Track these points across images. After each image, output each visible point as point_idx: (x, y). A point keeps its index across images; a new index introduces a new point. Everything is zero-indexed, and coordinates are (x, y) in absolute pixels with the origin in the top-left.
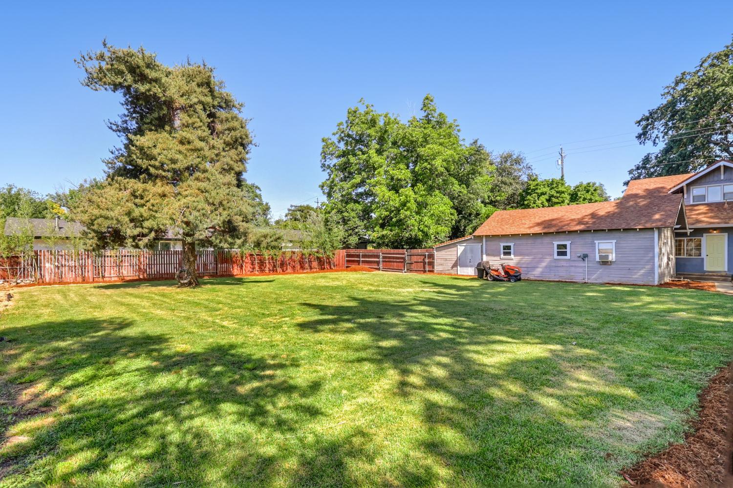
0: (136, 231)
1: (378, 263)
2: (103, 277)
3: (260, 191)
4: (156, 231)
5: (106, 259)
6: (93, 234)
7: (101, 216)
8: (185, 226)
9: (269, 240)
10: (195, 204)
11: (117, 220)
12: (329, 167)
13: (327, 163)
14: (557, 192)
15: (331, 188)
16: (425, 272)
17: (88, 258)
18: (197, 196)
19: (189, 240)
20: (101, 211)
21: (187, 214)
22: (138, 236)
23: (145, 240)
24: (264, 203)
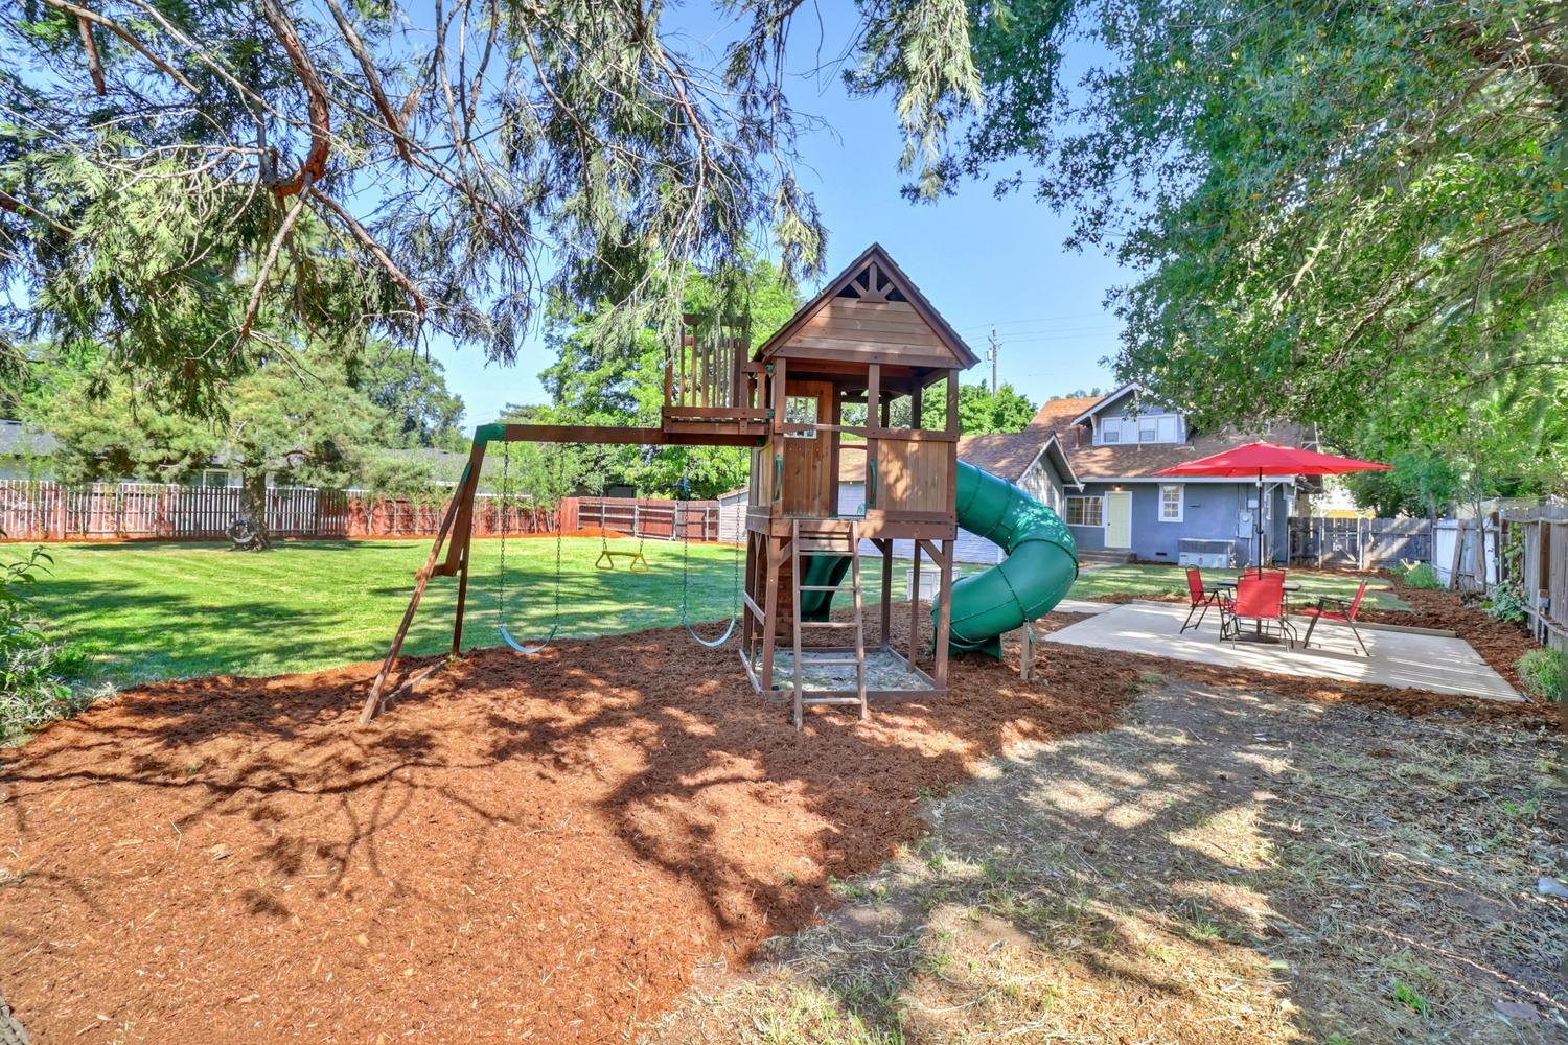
0: (157, 455)
1: (631, 522)
2: (86, 532)
3: (443, 370)
4: (193, 456)
5: (93, 499)
6: (78, 457)
7: (95, 429)
8: (244, 449)
9: (401, 476)
10: (264, 416)
11: (124, 435)
12: (560, 339)
13: (554, 334)
14: (972, 409)
15: (561, 380)
16: (704, 539)
17: (57, 497)
18: (269, 401)
19: (251, 472)
20: (96, 420)
21: (249, 431)
22: (161, 462)
23: (174, 469)
24: (452, 397)
